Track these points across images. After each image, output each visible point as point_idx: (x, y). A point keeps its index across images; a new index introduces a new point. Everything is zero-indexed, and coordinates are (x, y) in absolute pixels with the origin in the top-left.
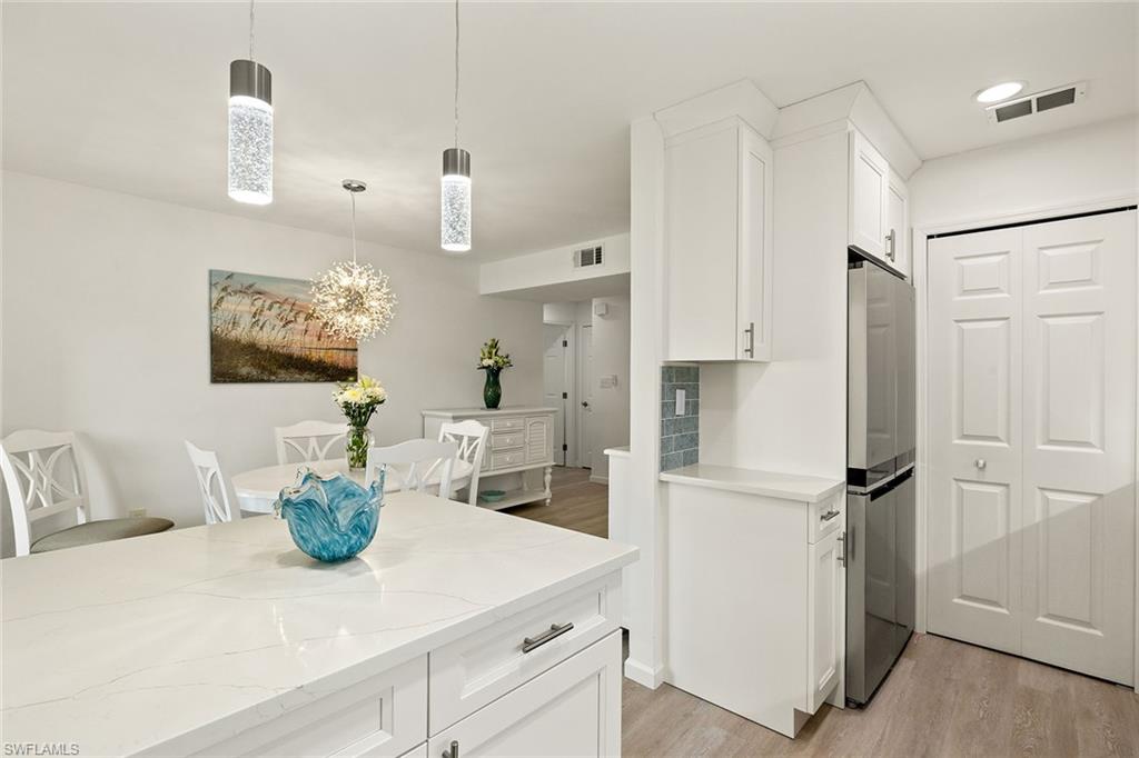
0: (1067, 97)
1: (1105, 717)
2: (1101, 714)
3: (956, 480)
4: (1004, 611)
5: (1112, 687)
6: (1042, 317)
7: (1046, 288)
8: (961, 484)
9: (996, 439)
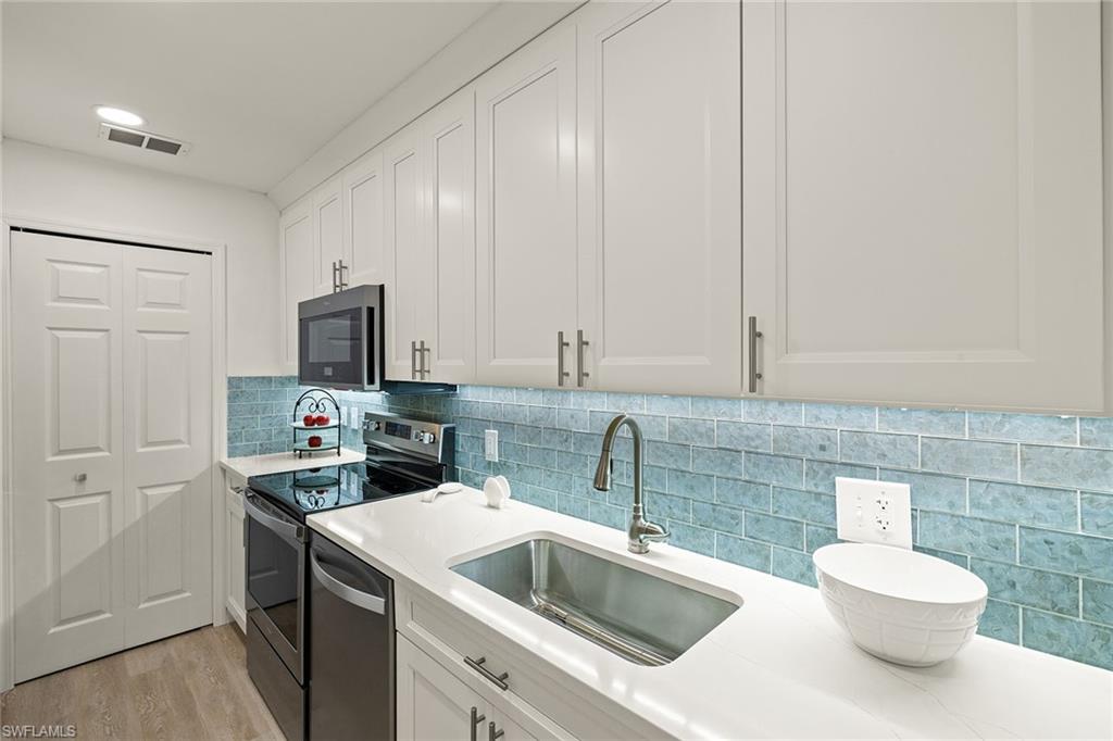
0: (173, 148)
1: (202, 659)
2: (199, 659)
3: (50, 500)
4: (107, 615)
5: (199, 632)
6: (140, 332)
7: (144, 306)
8: (56, 504)
9: (98, 449)
